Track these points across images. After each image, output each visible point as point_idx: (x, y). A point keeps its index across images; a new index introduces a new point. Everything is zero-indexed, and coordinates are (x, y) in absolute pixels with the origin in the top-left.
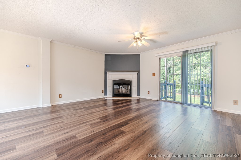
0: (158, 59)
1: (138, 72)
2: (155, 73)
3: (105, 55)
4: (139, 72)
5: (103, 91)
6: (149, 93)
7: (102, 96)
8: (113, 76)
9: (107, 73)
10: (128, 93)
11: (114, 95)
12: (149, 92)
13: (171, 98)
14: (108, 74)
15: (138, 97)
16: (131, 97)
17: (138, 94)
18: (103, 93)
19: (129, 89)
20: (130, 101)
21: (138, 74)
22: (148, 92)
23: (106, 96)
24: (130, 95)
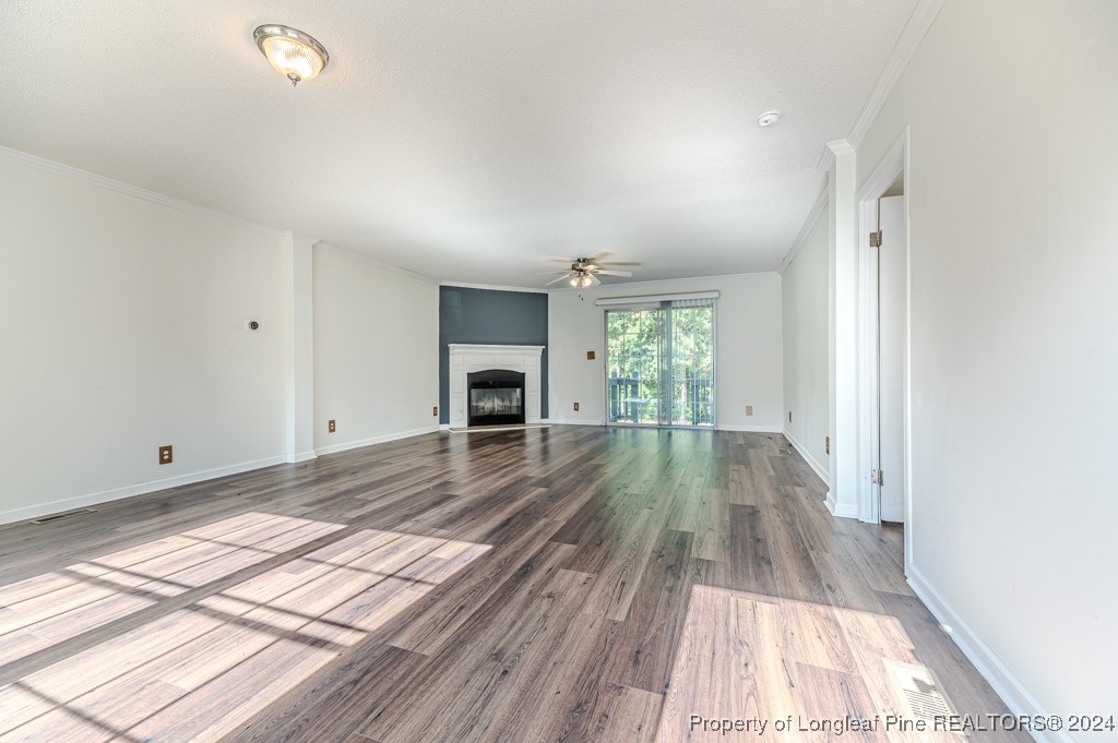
1: (542, 347)
2: (594, 352)
3: (441, 287)
4: (545, 346)
5: (435, 408)
6: (578, 407)
7: (434, 426)
8: (469, 359)
9: (450, 348)
10: (514, 412)
11: (472, 421)
12: (578, 404)
13: (627, 417)
14: (450, 353)
15: (545, 421)
16: (524, 422)
17: (545, 415)
18: (434, 416)
19: (517, 399)
20: (521, 436)
21: (545, 353)
22: (575, 404)
23: (443, 428)
24: (519, 418)
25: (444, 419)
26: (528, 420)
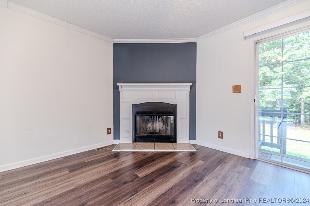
0: (253, 44)
1: (191, 84)
2: (240, 86)
4: (194, 82)
5: (110, 129)
6: (221, 135)
7: (109, 140)
8: (134, 94)
9: (120, 87)
10: (169, 132)
11: (136, 139)
12: (222, 133)
14: (120, 90)
15: (193, 142)
16: (176, 142)
17: (193, 135)
18: (108, 133)
19: (171, 124)
21: (193, 88)
22: (219, 132)
23: (116, 142)
24: (172, 139)
25: (117, 136)
26: (179, 141)
